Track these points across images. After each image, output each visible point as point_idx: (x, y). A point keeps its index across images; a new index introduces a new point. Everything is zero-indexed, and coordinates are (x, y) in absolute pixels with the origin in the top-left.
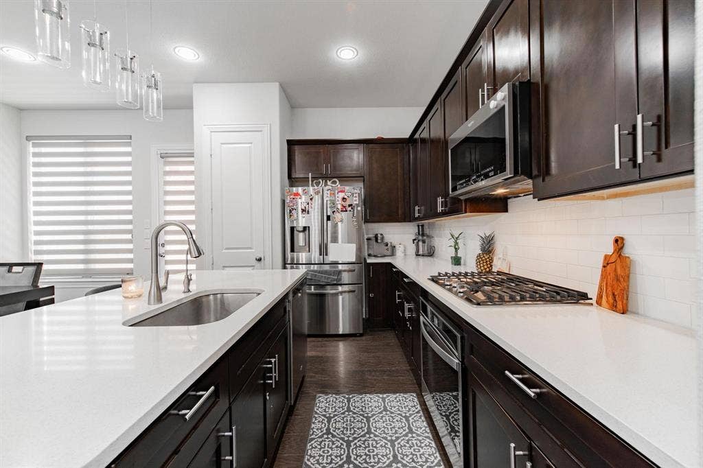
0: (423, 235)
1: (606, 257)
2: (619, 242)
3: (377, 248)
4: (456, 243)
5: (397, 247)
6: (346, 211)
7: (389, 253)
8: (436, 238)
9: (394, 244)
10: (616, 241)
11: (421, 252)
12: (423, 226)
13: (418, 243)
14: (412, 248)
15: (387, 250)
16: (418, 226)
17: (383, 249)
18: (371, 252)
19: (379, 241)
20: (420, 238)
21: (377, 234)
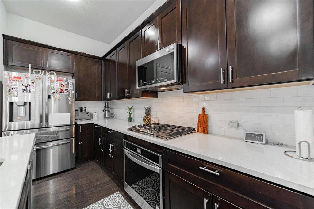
0: (108, 107)
1: (200, 115)
2: (204, 109)
3: (81, 115)
4: (130, 112)
5: (94, 114)
6: (64, 93)
7: (89, 117)
8: (115, 109)
9: (91, 113)
10: (203, 109)
11: (107, 117)
12: (108, 103)
13: (105, 111)
14: (102, 114)
15: (88, 116)
16: (106, 103)
17: (85, 116)
18: (78, 118)
19: (83, 111)
20: (107, 109)
21: (82, 108)
